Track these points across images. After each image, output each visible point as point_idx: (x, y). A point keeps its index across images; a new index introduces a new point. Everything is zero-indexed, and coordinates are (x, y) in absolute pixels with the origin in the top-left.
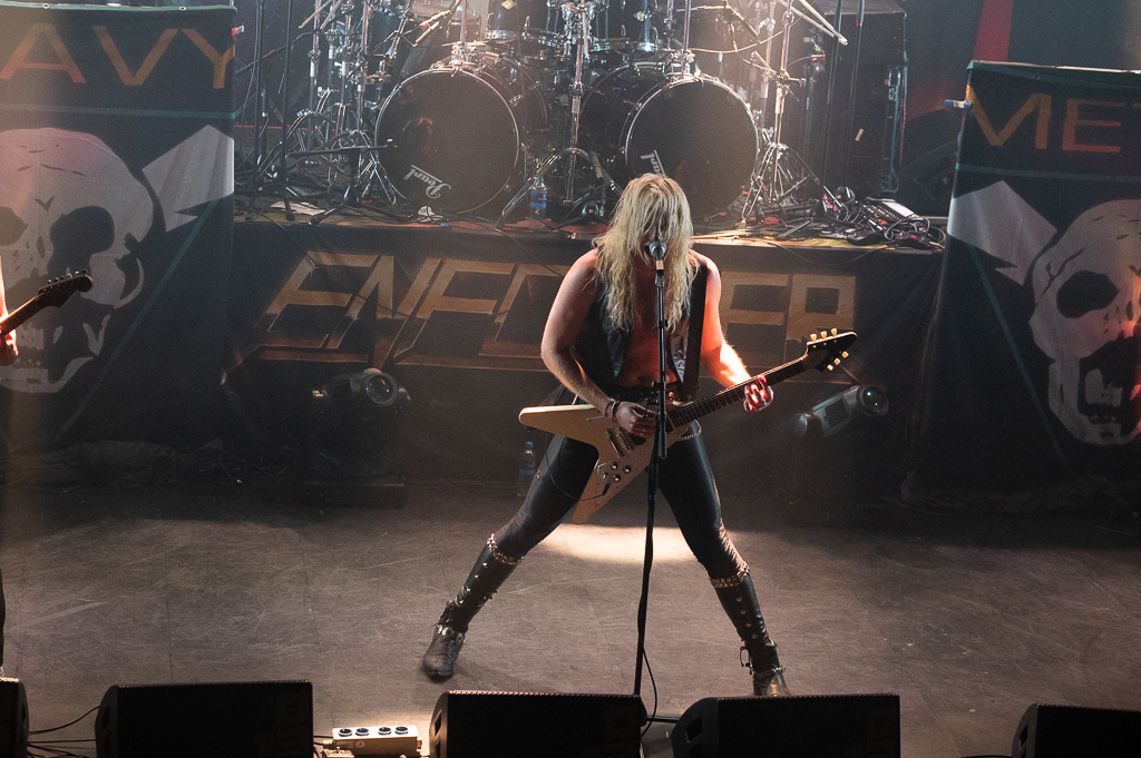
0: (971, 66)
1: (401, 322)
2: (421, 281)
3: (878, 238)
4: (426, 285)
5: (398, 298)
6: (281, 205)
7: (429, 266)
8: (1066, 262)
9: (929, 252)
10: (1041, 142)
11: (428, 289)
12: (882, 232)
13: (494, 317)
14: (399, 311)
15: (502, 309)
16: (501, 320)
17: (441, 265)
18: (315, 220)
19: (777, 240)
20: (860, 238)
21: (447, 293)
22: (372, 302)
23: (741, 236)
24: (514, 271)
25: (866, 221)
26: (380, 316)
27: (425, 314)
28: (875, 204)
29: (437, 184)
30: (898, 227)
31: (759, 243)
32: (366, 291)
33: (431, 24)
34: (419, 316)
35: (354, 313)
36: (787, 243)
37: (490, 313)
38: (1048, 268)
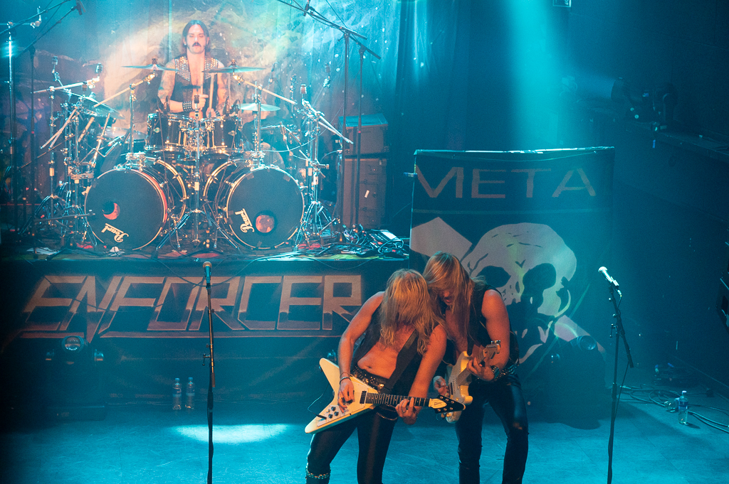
0: (415, 153)
1: (102, 313)
2: (111, 289)
3: (374, 252)
4: (114, 292)
5: (99, 300)
6: (32, 250)
7: (115, 281)
8: (478, 262)
9: (402, 259)
10: (459, 194)
11: (116, 294)
12: (377, 249)
13: (154, 308)
14: (100, 307)
15: (159, 303)
16: (158, 309)
17: (122, 280)
18: (50, 258)
19: (316, 256)
20: (364, 253)
21: (127, 296)
22: (84, 303)
23: (295, 256)
24: (165, 281)
25: (368, 243)
26: (89, 311)
27: (114, 309)
28: (377, 233)
29: (121, 234)
30: (387, 245)
31: (305, 259)
32: (80, 297)
33: (114, 143)
34: (111, 309)
35: (74, 310)
36: (321, 258)
37: (152, 306)
38: (469, 265)
